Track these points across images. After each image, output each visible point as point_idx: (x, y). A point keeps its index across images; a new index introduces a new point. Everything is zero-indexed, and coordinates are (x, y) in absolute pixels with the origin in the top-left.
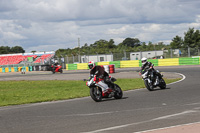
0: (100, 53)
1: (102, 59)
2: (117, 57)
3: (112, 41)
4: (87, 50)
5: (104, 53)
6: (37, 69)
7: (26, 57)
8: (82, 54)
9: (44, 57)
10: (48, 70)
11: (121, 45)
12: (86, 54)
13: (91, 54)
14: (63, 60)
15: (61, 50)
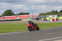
0: (53, 15)
1: (54, 17)
2: (58, 16)
3: (57, 11)
4: (49, 14)
5: (54, 15)
6: (34, 20)
7: (30, 16)
8: (47, 15)
9: (36, 16)
10: (37, 20)
11: (60, 12)
12: (49, 15)
13: (50, 15)
14: (41, 17)
15: (41, 14)
